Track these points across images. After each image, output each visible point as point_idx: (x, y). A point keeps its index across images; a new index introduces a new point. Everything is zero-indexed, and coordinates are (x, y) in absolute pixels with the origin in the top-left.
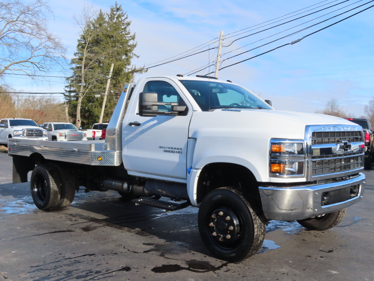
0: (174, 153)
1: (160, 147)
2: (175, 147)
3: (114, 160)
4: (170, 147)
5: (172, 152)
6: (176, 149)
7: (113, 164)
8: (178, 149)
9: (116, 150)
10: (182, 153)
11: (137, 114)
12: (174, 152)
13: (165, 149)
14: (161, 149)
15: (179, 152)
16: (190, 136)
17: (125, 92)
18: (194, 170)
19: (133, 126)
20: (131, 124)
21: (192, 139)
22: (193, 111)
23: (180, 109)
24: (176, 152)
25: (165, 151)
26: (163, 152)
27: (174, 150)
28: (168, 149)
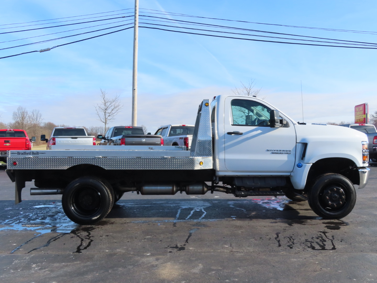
0: (283, 154)
1: (268, 150)
3: (212, 164)
5: (280, 153)
7: (211, 167)
8: (286, 151)
10: (290, 154)
11: (232, 125)
13: (273, 152)
14: (268, 152)
15: (287, 153)
16: (298, 142)
17: (207, 106)
18: (307, 164)
19: (233, 135)
20: (229, 133)
21: (300, 144)
22: (294, 124)
23: (284, 122)
24: (285, 153)
25: (272, 153)
26: (271, 153)
27: (283, 152)
28: (276, 152)
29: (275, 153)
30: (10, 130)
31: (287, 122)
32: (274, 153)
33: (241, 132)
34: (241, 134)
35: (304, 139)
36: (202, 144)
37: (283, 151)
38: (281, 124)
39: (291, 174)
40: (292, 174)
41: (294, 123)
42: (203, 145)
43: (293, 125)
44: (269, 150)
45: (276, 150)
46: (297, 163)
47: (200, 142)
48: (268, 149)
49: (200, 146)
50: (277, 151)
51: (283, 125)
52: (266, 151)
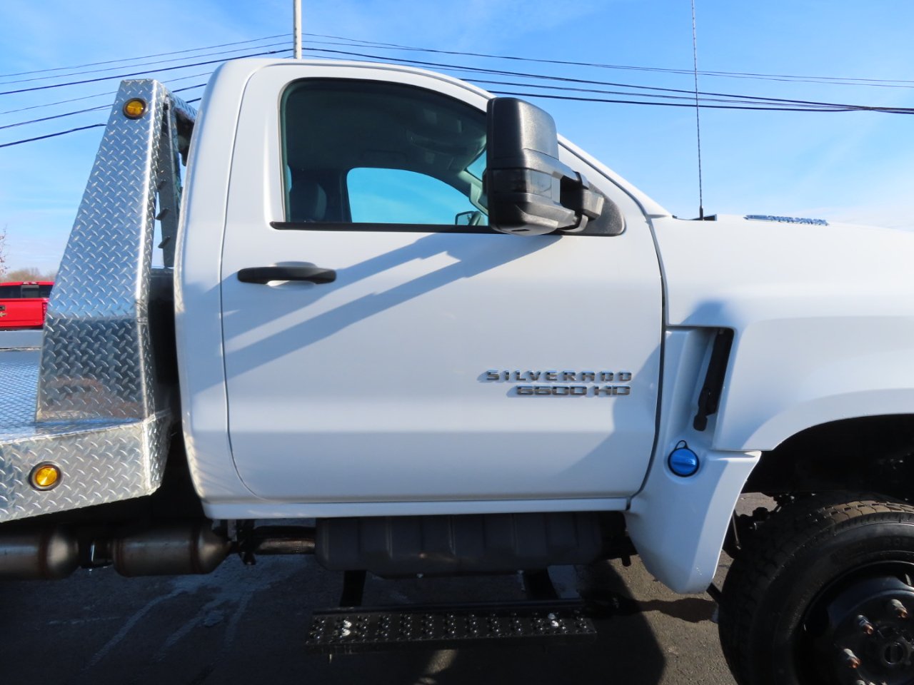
1: (492, 377)
2: (587, 370)
3: (139, 468)
4: (558, 370)
5: (569, 392)
6: (592, 380)
7: (135, 488)
9: (146, 412)
10: (627, 393)
11: (277, 225)
12: (584, 394)
13: (521, 384)
14: (493, 383)
15: (609, 391)
16: (674, 320)
17: (132, 117)
18: (731, 460)
19: (272, 283)
20: (254, 276)
21: (688, 333)
22: (649, 218)
23: (593, 205)
24: (596, 391)
25: (520, 392)
26: (509, 394)
27: (581, 384)
28: (541, 383)
29: (537, 392)
30: (30, 284)
31: (609, 206)
32: (529, 392)
33: (323, 263)
34: (326, 278)
35: (711, 307)
36: (79, 346)
37: (583, 376)
38: (570, 212)
39: (628, 507)
40: (636, 506)
41: (649, 212)
42: (84, 352)
43: (644, 219)
44: (500, 371)
45: (543, 371)
46: (667, 445)
47: (63, 335)
48: (491, 368)
49: (66, 360)
50: (548, 376)
51: (585, 218)
52: (480, 379)
